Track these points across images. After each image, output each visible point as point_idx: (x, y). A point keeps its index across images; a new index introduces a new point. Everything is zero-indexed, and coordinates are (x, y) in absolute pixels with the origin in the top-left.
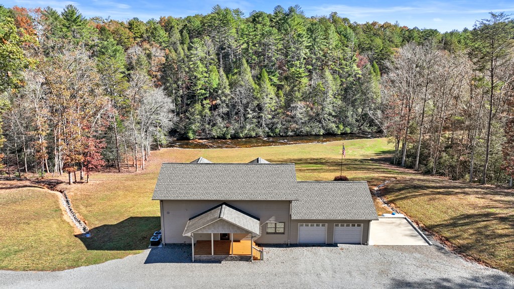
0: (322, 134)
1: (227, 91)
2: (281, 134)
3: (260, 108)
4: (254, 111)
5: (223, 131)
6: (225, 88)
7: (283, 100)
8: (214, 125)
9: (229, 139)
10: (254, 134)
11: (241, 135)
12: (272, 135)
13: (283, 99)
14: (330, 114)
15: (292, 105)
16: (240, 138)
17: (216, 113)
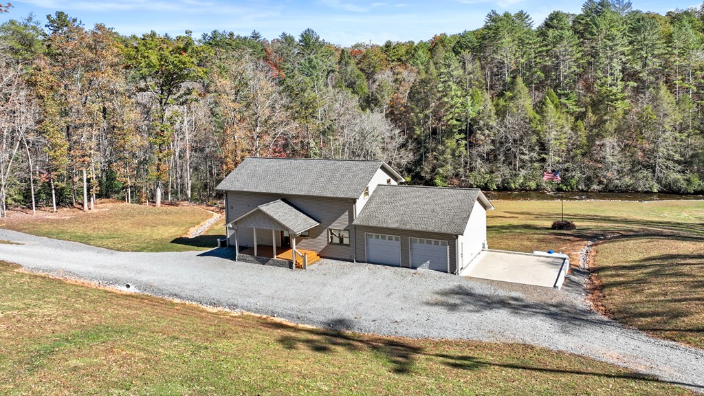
0: (655, 190)
1: (493, 123)
2: (580, 187)
3: (543, 147)
4: (532, 149)
5: (484, 178)
6: (489, 117)
7: (583, 136)
8: (471, 170)
9: (494, 190)
10: (533, 185)
11: (513, 185)
12: (564, 188)
13: (583, 134)
14: (669, 158)
15: (597, 143)
16: (511, 190)
17: (474, 152)
